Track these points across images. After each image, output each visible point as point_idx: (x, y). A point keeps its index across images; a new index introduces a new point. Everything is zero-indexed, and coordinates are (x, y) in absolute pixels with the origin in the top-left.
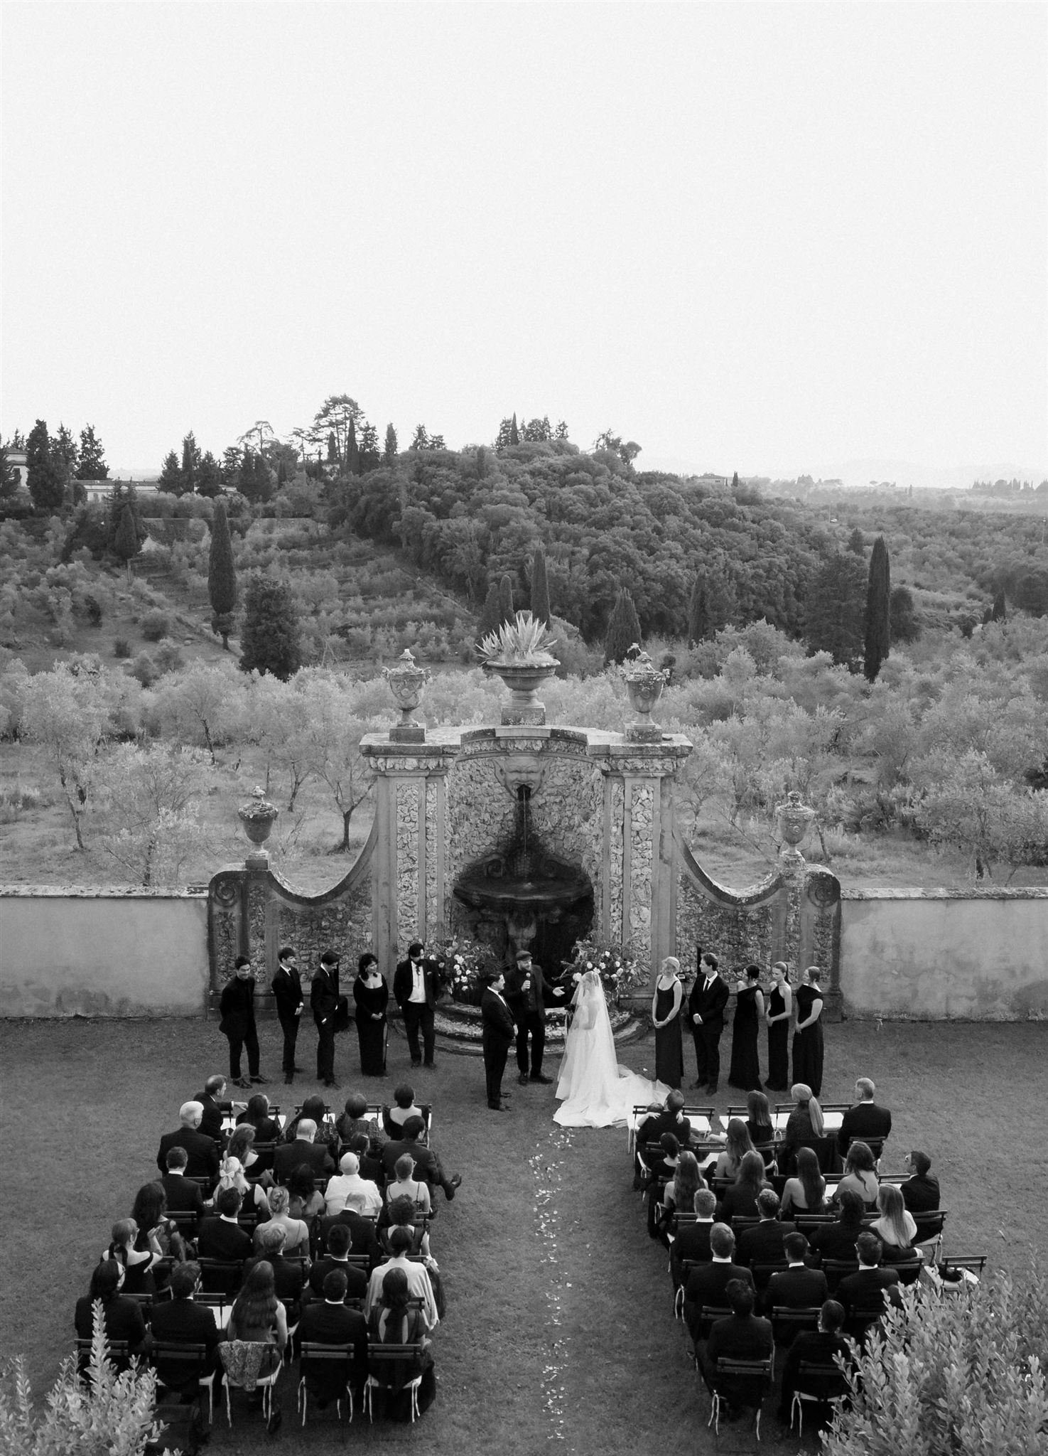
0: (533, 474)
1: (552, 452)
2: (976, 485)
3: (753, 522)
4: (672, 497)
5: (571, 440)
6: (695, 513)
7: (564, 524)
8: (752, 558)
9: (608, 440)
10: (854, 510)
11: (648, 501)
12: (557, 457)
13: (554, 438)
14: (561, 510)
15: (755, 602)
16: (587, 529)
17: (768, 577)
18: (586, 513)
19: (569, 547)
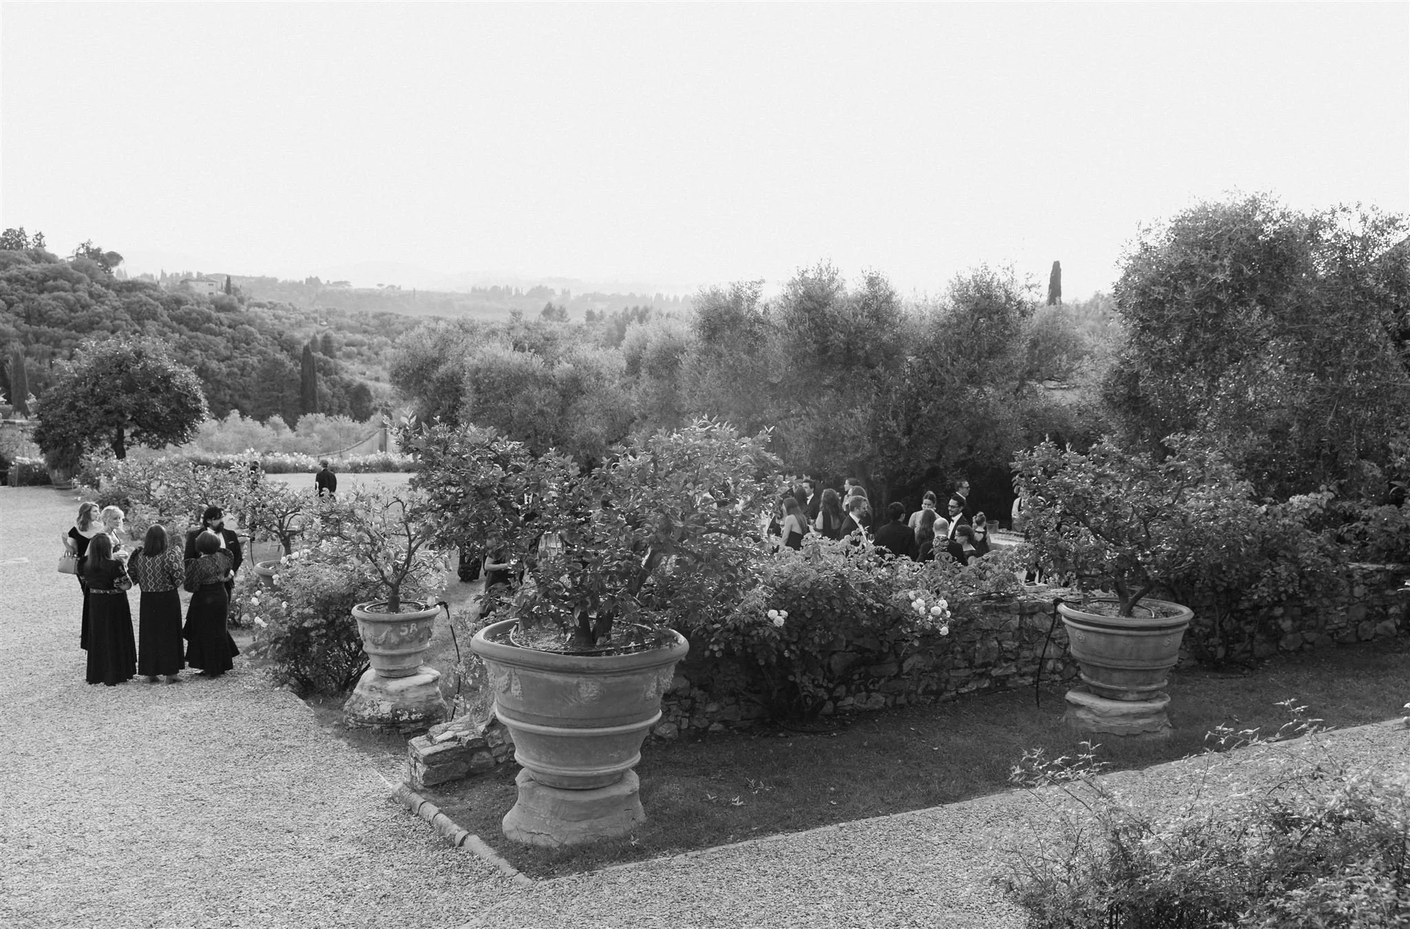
0: (9, 280)
1: (29, 260)
2: (474, 290)
3: (230, 327)
4: (152, 305)
5: (50, 248)
6: (173, 318)
7: (44, 328)
8: (228, 358)
9: (88, 248)
10: (342, 315)
11: (128, 308)
12: (34, 266)
13: (30, 246)
14: (40, 315)
15: (231, 396)
16: (67, 333)
17: (242, 375)
18: (66, 318)
19: (49, 348)
